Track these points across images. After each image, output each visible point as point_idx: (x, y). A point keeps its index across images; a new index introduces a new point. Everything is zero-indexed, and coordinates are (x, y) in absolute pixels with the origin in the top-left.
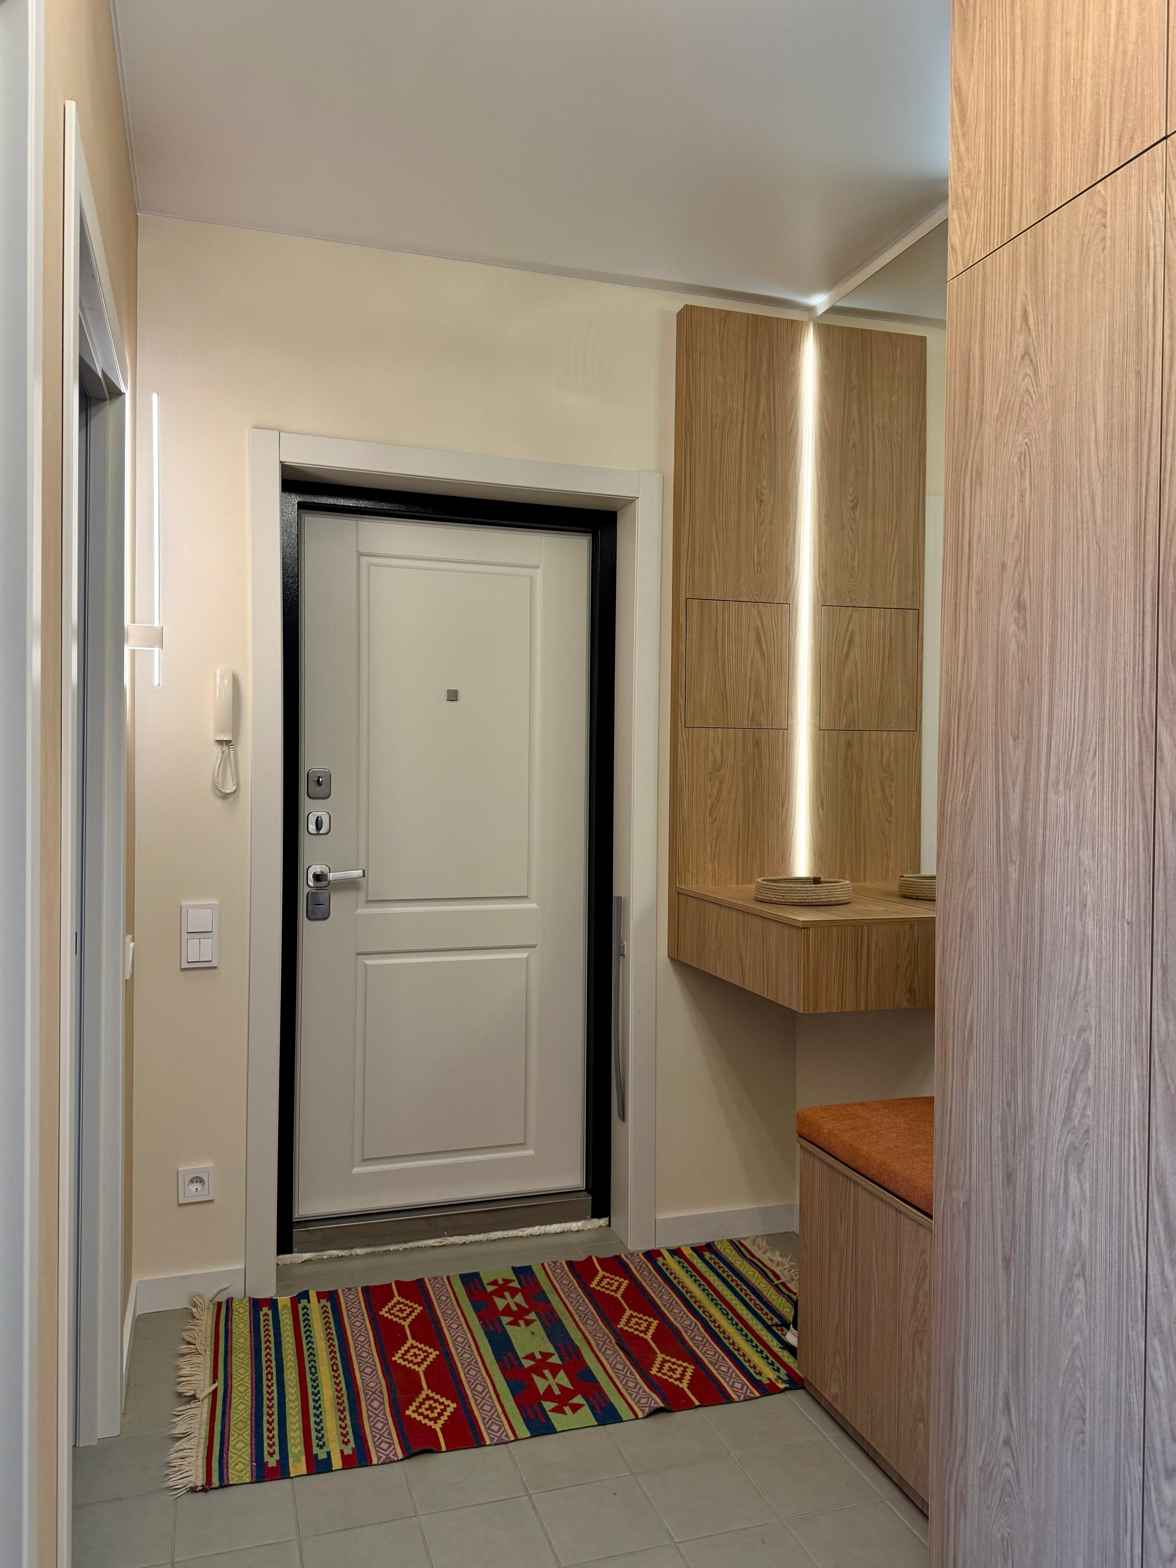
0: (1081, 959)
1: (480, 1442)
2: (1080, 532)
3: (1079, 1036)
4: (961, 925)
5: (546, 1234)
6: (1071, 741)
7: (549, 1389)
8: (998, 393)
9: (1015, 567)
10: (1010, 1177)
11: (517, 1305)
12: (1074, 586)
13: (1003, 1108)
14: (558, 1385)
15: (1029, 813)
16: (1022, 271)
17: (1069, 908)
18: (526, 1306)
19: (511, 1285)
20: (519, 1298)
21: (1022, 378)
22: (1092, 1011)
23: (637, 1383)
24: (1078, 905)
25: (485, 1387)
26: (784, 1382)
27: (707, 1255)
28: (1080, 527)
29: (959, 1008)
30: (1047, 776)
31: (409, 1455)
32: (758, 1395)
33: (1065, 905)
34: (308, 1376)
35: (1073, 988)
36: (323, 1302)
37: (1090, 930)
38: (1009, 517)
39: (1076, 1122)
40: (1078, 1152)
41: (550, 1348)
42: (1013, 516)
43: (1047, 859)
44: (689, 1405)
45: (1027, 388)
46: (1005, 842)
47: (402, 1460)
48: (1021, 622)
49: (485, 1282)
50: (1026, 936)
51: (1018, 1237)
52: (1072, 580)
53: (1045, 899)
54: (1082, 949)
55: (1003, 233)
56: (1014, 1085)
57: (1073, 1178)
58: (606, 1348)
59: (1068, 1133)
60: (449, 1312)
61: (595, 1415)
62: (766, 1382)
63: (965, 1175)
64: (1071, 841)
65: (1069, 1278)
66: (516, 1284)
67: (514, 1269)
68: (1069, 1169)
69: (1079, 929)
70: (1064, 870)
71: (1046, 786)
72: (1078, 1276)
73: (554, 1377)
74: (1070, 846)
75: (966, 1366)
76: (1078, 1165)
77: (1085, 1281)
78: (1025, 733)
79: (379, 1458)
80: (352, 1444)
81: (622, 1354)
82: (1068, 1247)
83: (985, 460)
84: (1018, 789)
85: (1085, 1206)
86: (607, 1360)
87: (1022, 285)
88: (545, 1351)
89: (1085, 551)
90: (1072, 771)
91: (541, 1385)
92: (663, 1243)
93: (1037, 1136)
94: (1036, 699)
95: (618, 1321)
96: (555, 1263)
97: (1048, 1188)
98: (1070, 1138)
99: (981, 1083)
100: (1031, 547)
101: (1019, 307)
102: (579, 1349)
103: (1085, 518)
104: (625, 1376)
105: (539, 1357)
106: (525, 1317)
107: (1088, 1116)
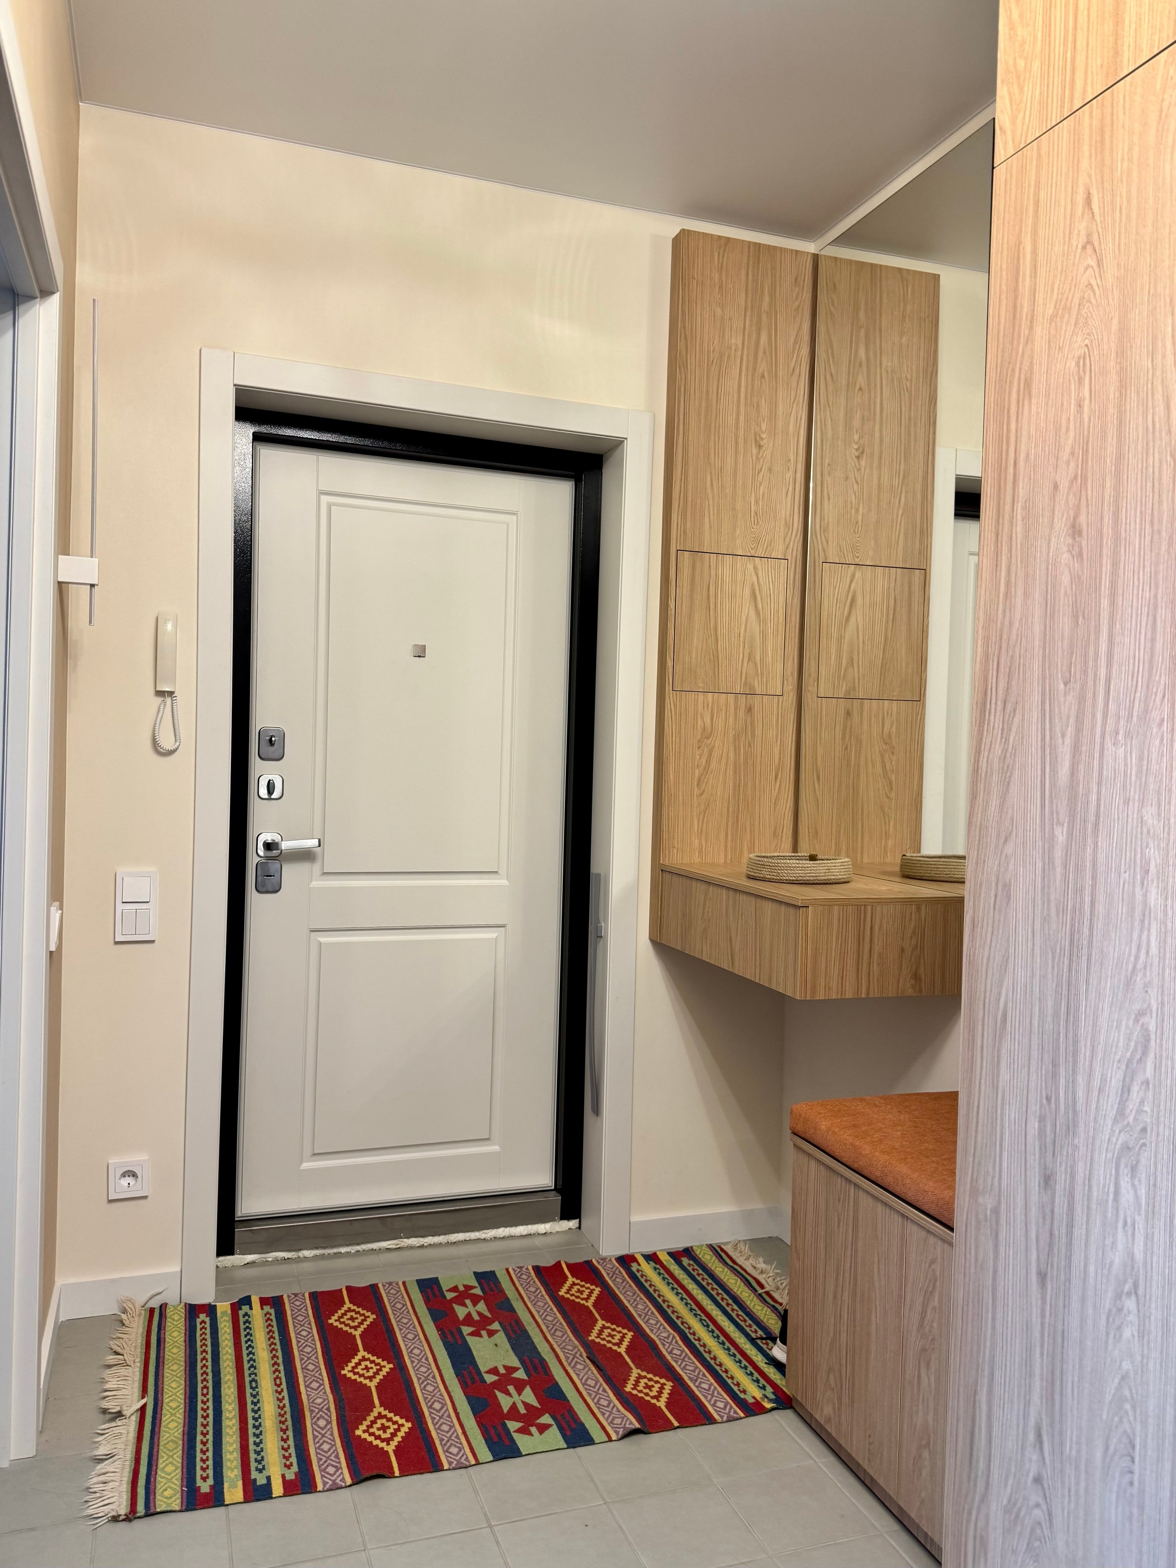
0: (1142, 931)
1: (435, 1466)
2: (1151, 444)
3: (1136, 1020)
4: (996, 896)
5: (511, 1237)
6: (1135, 683)
7: (514, 1407)
8: (1053, 290)
9: (1070, 488)
10: (1047, 1180)
11: (479, 1313)
12: (1141, 505)
13: (1041, 1102)
14: (523, 1402)
15: (1081, 767)
16: (1086, 148)
17: (1127, 875)
18: (489, 1315)
19: (473, 1291)
20: (482, 1307)
21: (1083, 272)
22: (1153, 992)
23: (610, 1402)
24: (1138, 869)
25: (444, 1405)
26: (771, 1400)
27: (685, 1261)
28: (1150, 437)
29: (991, 991)
30: (1104, 724)
31: (358, 1479)
32: (742, 1415)
33: (1123, 871)
34: (248, 1391)
35: (1130, 967)
36: (267, 1308)
37: (1153, 899)
38: (1064, 429)
39: (1131, 1119)
40: (1131, 1153)
41: (515, 1362)
42: (1068, 429)
43: (1101, 819)
44: (669, 1427)
45: (1089, 281)
46: (1051, 802)
47: (350, 1486)
48: (1077, 549)
49: (445, 1288)
50: (1074, 908)
51: (1056, 1248)
52: (1139, 498)
53: (1099, 865)
54: (1143, 921)
55: (1062, 107)
56: (1055, 1075)
57: (1125, 1182)
58: (577, 1362)
59: (1120, 1132)
60: (405, 1321)
61: (564, 1436)
62: (751, 1401)
63: (993, 1178)
64: (1132, 798)
65: (1118, 1296)
66: (478, 1291)
67: (475, 1273)
68: (1121, 1172)
69: (1139, 897)
70: (1122, 832)
71: (1103, 736)
72: (1129, 1294)
73: (519, 1394)
74: (1131, 804)
75: (990, 1392)
76: (1132, 1167)
77: (1138, 1300)
78: (1078, 677)
79: (325, 1483)
80: (295, 1468)
81: (593, 1368)
82: (1117, 1261)
83: (1036, 368)
84: (1068, 741)
85: (1139, 1214)
86: (578, 1375)
87: (1085, 164)
88: (510, 1364)
89: (1157, 464)
90: (1135, 719)
91: (505, 1402)
92: (638, 1248)
93: (1082, 1135)
94: (1092, 637)
95: (589, 1333)
96: (521, 1268)
97: (1095, 1194)
98: (1123, 1138)
99: (1016, 1074)
100: (1090, 463)
101: (1081, 189)
102: (547, 1363)
103: (1157, 426)
104: (597, 1393)
105: (502, 1371)
106: (488, 1327)
107: (1146, 1112)
